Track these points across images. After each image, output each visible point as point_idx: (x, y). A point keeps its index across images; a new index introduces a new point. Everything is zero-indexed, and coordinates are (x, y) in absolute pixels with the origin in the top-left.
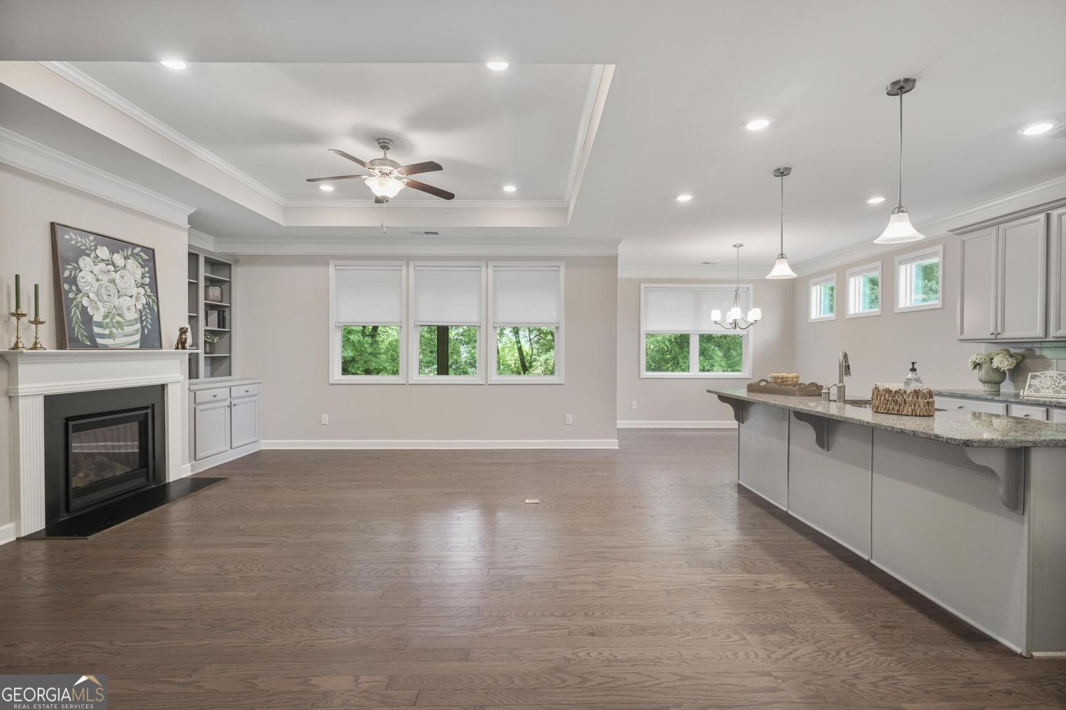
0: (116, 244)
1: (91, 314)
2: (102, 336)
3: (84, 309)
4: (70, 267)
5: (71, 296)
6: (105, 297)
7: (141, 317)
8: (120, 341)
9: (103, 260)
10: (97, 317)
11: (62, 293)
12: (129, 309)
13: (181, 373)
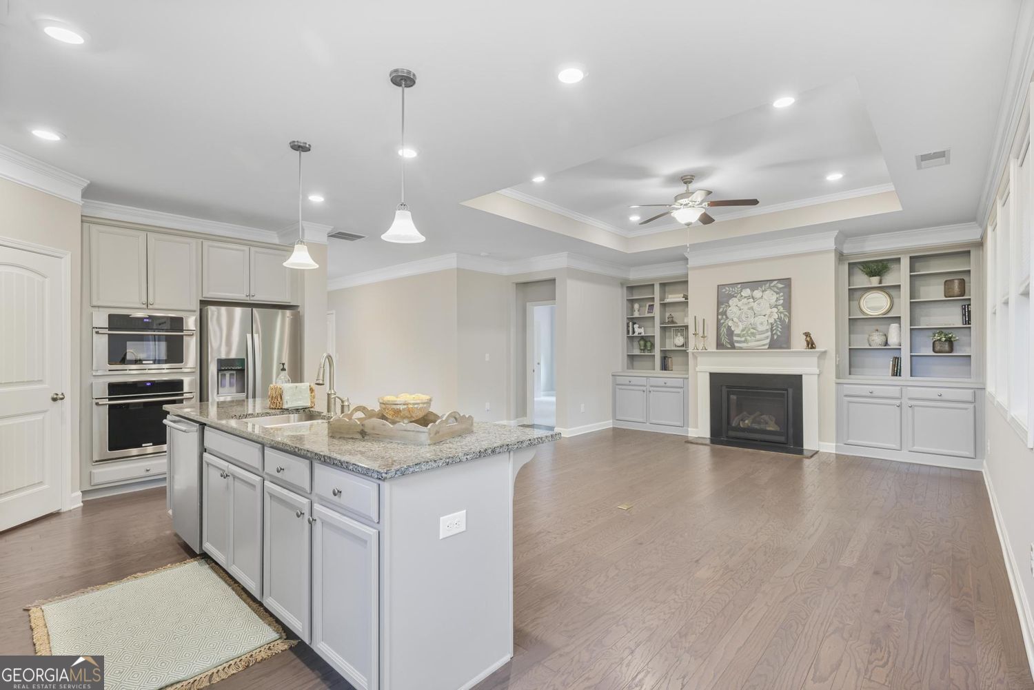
0: (755, 285)
1: (733, 329)
2: (738, 342)
3: (729, 328)
4: (724, 306)
5: (722, 321)
6: (744, 319)
7: (772, 327)
8: (750, 344)
9: (745, 297)
10: (737, 331)
11: (718, 320)
12: (762, 324)
13: (819, 367)
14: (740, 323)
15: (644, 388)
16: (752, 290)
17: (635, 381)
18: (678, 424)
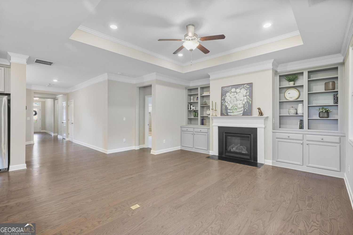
0: (237, 86)
1: (228, 107)
2: (230, 112)
3: (226, 106)
4: (224, 96)
5: (223, 103)
6: (232, 102)
7: (244, 106)
8: (235, 114)
9: (233, 92)
10: (229, 108)
11: (222, 103)
12: (240, 104)
13: (265, 124)
14: (230, 104)
15: (193, 133)
16: (236, 89)
17: (189, 129)
18: (206, 149)
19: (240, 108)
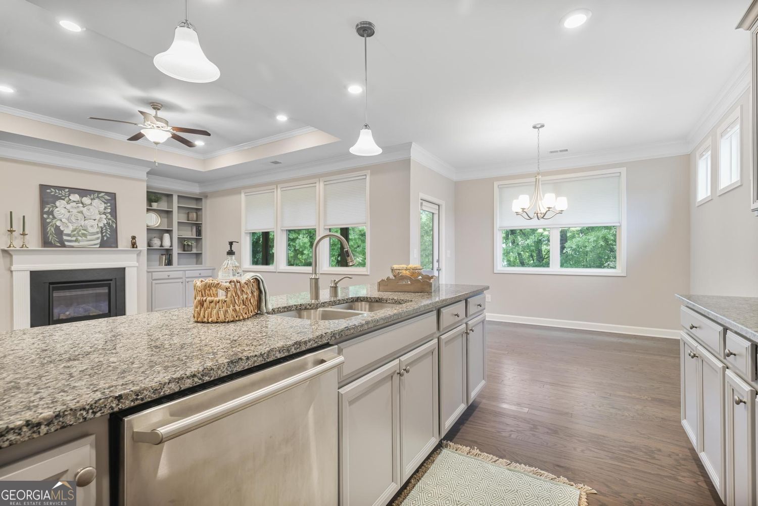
0: (83, 192)
1: (62, 229)
2: (69, 241)
4: (49, 206)
6: (74, 220)
7: (102, 230)
8: (81, 243)
10: (67, 231)
11: (43, 219)
12: (92, 226)
13: (138, 261)
16: (81, 197)
19: (93, 234)
